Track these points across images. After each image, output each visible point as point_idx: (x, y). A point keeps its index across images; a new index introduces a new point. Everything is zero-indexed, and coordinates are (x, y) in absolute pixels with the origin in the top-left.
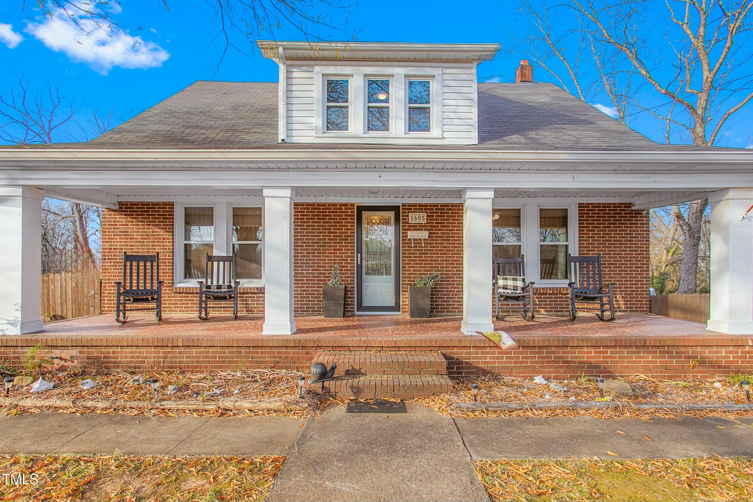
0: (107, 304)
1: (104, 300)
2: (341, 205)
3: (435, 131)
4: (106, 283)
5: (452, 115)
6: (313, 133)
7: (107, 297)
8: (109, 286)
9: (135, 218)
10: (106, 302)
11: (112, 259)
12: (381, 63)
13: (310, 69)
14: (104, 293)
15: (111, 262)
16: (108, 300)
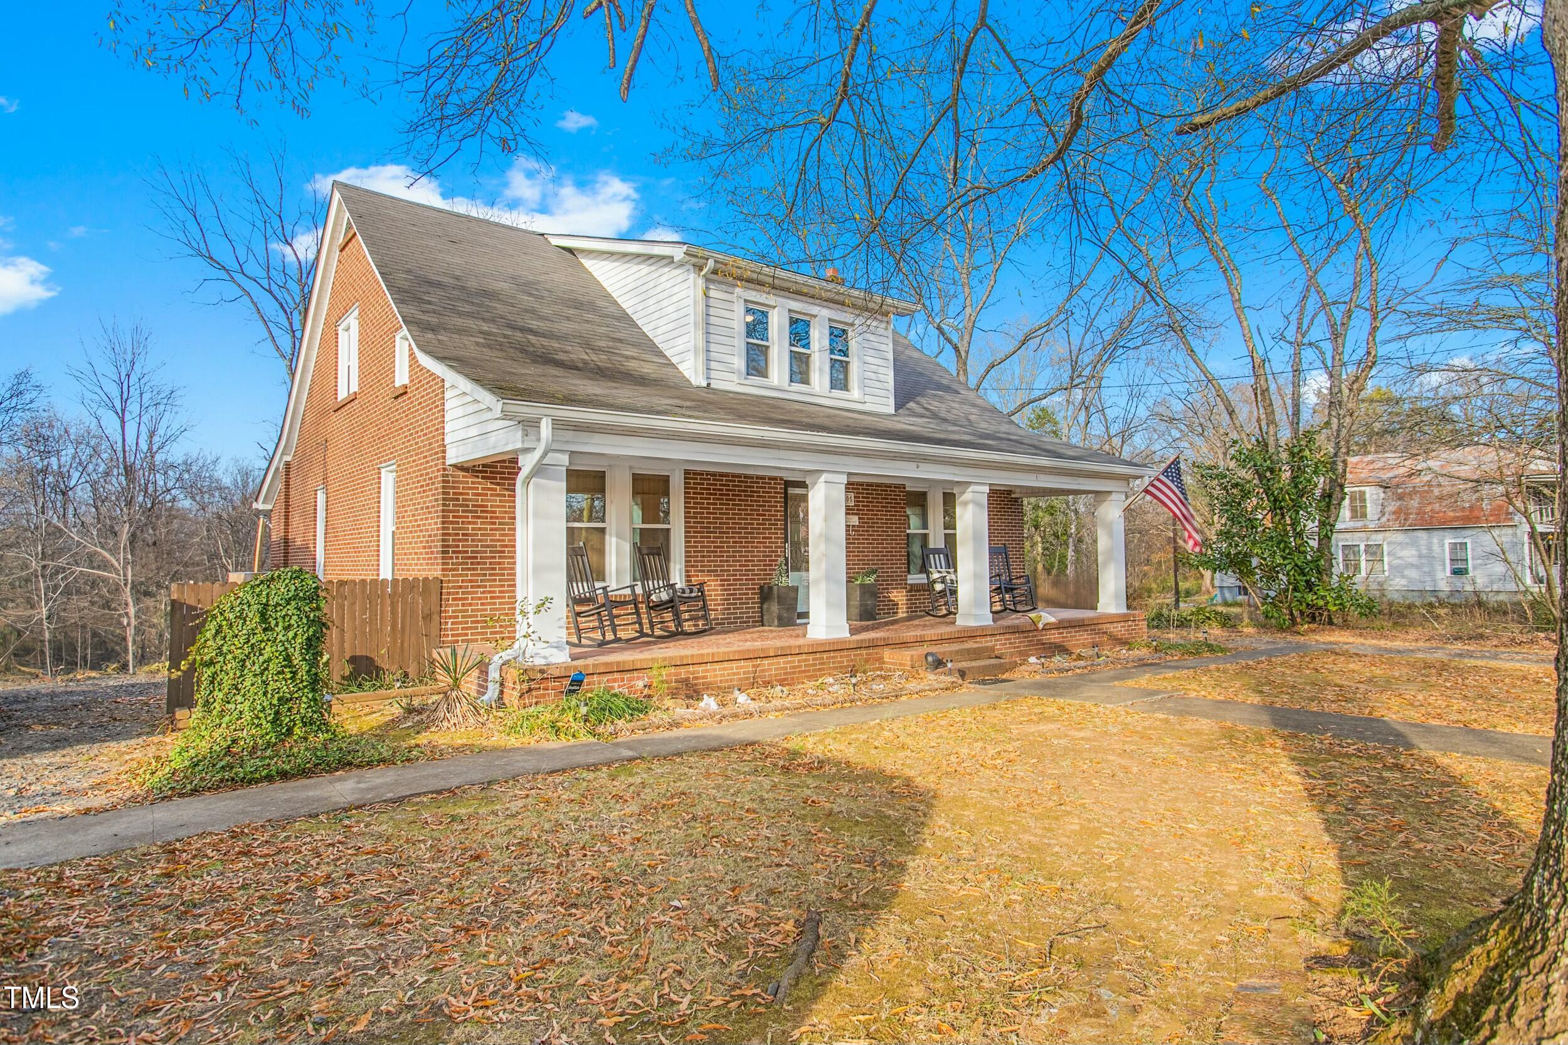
0: (452, 629)
1: (447, 623)
2: (771, 478)
3: (855, 393)
4: (449, 594)
5: (873, 376)
6: (735, 377)
7: (450, 617)
8: (454, 599)
9: (498, 484)
10: (449, 626)
11: (459, 552)
12: (804, 298)
13: (730, 289)
14: (445, 611)
15: (457, 558)
16: (453, 623)
